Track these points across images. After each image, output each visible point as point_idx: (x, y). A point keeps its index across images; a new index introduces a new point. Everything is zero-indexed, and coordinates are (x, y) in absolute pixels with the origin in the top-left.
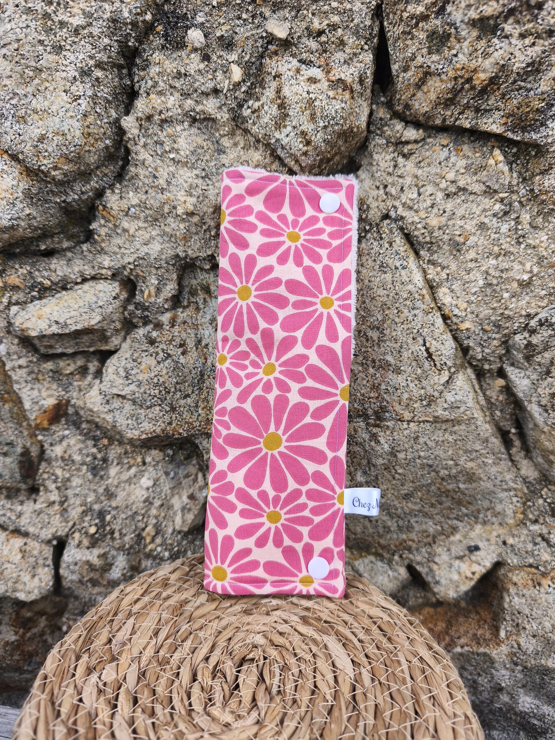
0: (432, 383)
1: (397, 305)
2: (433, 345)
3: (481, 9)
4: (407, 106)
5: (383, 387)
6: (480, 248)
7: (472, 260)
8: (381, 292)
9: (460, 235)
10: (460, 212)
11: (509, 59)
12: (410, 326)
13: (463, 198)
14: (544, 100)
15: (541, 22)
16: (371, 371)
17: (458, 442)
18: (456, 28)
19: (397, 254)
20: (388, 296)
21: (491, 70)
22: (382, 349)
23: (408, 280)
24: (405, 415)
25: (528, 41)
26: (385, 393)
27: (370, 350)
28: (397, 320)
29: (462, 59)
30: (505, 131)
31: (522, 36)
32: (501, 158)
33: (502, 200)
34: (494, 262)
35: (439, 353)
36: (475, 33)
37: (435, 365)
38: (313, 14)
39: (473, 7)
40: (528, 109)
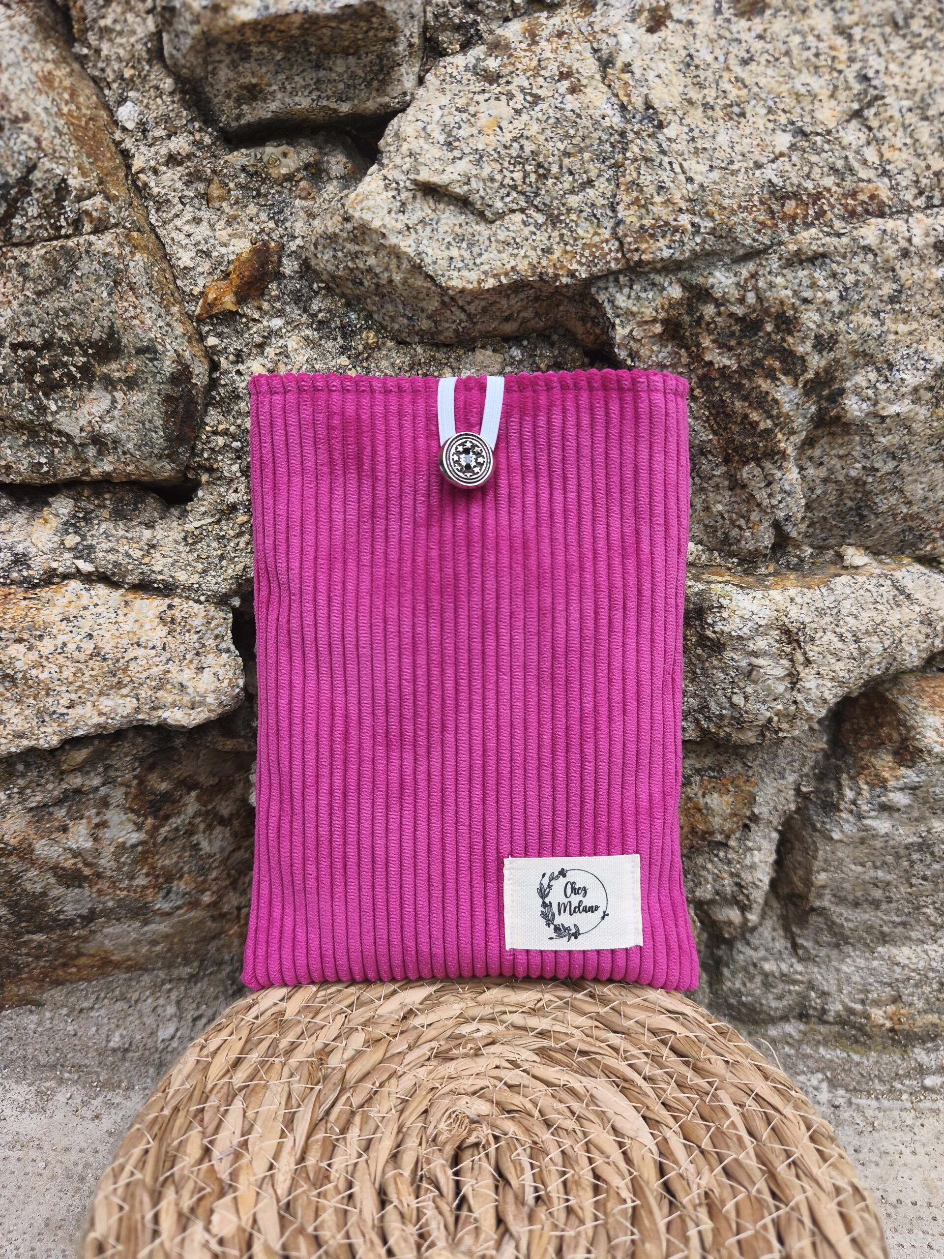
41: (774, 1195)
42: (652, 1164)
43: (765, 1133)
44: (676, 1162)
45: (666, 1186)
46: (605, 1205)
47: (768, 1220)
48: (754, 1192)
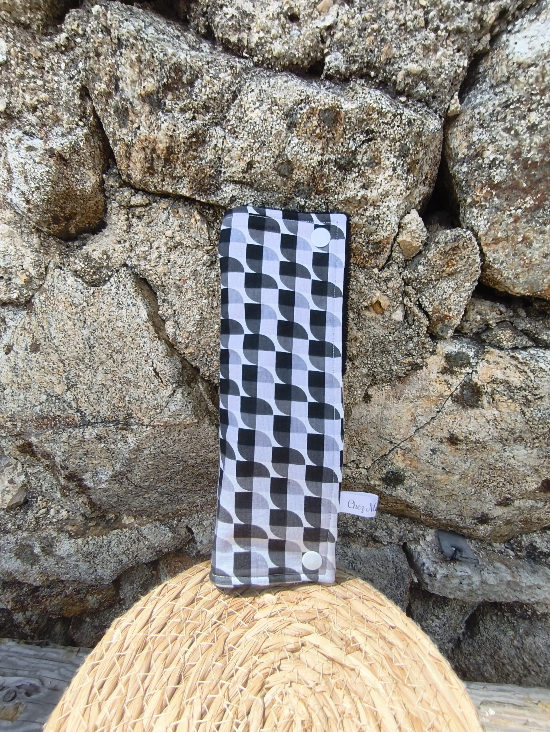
0: (162, 395)
1: (131, 334)
2: (159, 366)
3: (143, 85)
4: (129, 176)
5: (127, 399)
6: (194, 290)
7: (190, 300)
8: (120, 324)
9: (180, 280)
10: (179, 262)
11: (174, 130)
12: (142, 351)
13: (182, 250)
14: (213, 167)
15: (195, 98)
16: (119, 386)
17: (193, 440)
18: (131, 103)
19: (130, 294)
20: (124, 327)
21: (165, 140)
22: (124, 368)
23: (136, 314)
24: (145, 421)
25: (187, 115)
26: (129, 403)
27: (116, 369)
28: (132, 346)
29: (144, 131)
30: (193, 195)
31: (183, 111)
32: (198, 217)
33: (208, 252)
34: (206, 301)
35: (164, 372)
36: (147, 108)
37: (162, 382)
38: (24, 91)
39: (137, 84)
40: (203, 175)
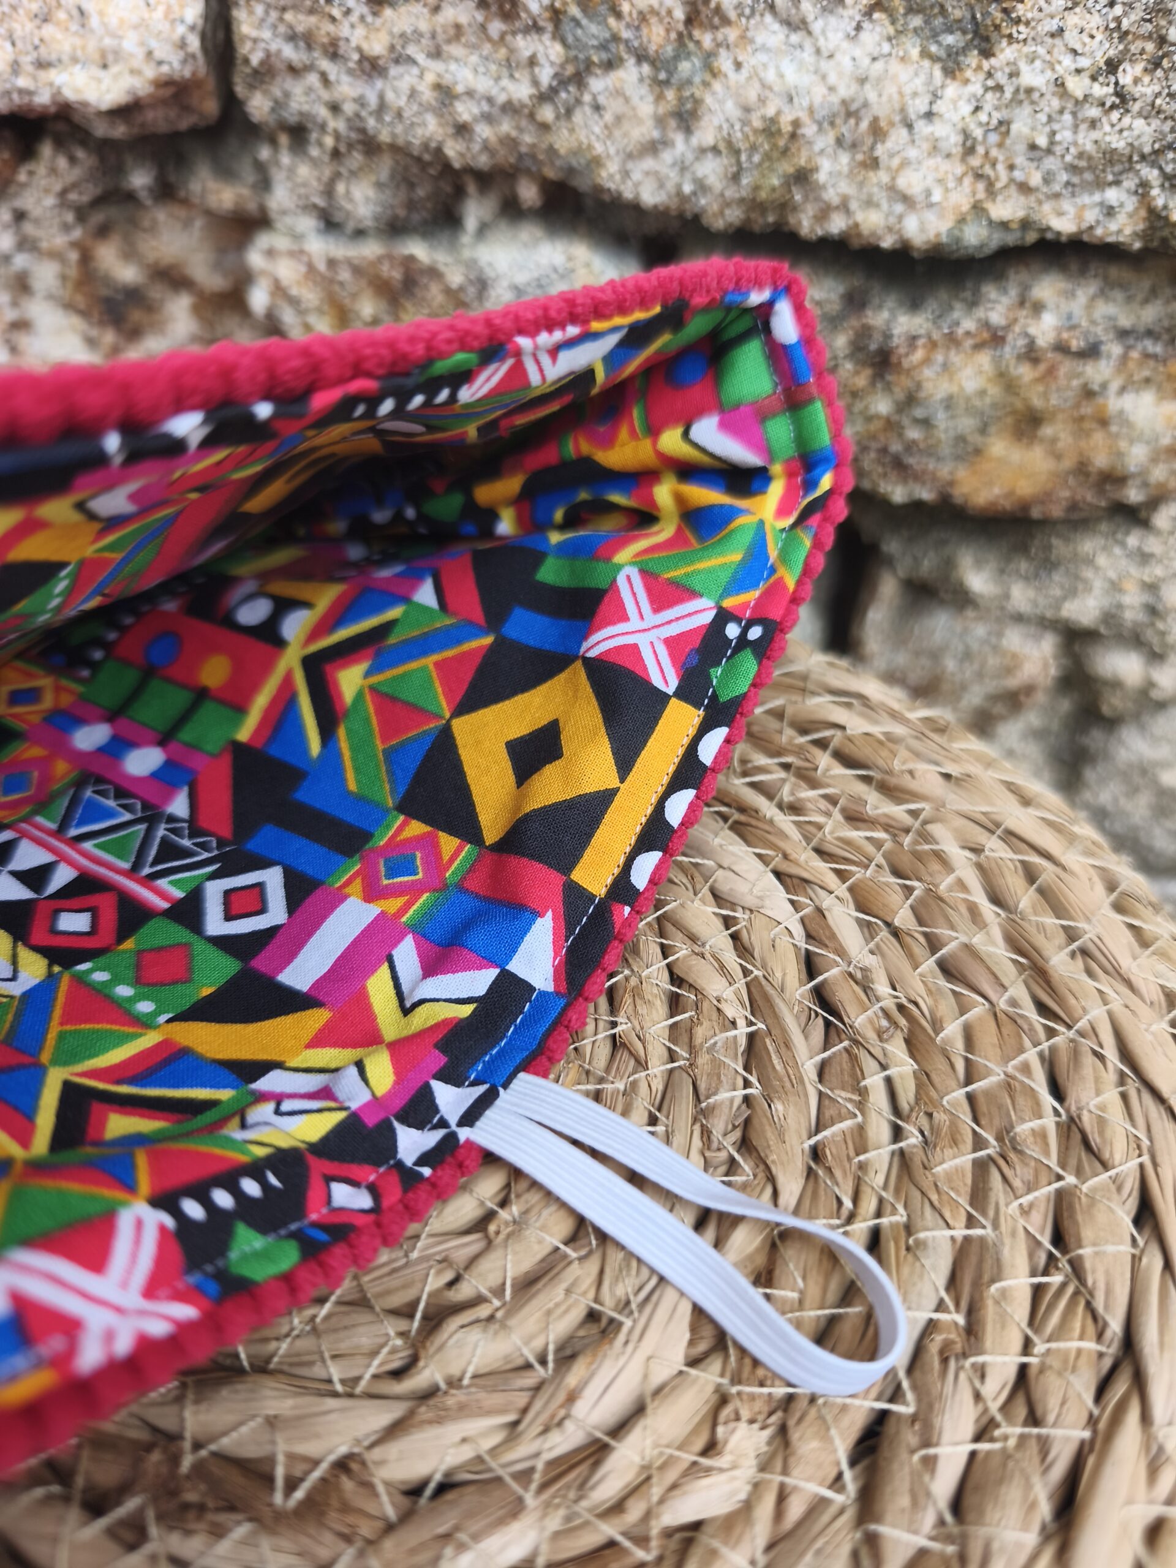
41: (1042, 1009)
42: (792, 956)
43: (1026, 899)
44: (841, 952)
45: (822, 997)
46: (691, 1032)
47: (1031, 1055)
48: (1002, 1004)
